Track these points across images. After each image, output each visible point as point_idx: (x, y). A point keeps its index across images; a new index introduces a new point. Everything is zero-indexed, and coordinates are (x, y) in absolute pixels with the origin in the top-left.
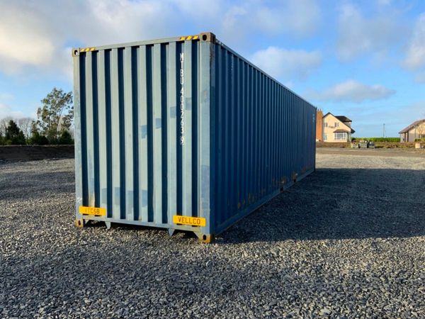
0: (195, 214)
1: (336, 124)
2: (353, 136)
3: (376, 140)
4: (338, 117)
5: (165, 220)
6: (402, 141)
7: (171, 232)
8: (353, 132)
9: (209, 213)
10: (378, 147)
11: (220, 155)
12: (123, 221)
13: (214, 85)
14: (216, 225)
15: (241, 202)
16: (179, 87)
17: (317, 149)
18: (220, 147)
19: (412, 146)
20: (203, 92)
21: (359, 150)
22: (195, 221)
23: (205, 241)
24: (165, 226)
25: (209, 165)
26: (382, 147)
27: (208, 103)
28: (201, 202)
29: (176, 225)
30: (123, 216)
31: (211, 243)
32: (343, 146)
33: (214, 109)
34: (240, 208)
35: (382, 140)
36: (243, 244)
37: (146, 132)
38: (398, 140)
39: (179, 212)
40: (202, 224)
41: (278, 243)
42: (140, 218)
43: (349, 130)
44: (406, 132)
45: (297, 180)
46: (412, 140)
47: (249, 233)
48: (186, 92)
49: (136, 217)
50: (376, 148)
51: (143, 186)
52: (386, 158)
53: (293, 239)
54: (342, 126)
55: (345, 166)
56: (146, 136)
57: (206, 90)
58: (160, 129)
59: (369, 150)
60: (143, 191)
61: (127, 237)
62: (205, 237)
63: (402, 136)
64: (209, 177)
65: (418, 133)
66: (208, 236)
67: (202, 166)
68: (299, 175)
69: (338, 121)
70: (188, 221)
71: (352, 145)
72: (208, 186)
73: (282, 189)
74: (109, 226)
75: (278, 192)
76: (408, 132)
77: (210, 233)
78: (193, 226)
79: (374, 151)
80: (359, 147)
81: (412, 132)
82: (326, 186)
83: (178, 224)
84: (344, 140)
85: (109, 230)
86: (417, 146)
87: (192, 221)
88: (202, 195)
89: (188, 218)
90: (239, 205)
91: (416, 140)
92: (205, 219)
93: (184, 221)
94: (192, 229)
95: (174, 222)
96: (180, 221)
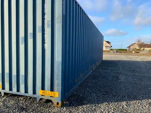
0: (52, 89)
1: (106, 44)
2: (111, 48)
3: (119, 50)
4: (107, 42)
5: (34, 92)
6: (128, 50)
7: (38, 100)
8: (111, 47)
9: (60, 90)
10: (120, 52)
11: (67, 55)
12: (11, 92)
13: (64, 13)
14: (65, 94)
15: (77, 79)
16: (43, 14)
17: (103, 53)
18: (67, 51)
19: (131, 52)
20: (58, 17)
21: (114, 53)
22: (52, 94)
23: (58, 106)
24: (35, 96)
25: (61, 61)
26: (121, 52)
27: (61, 24)
28: (56, 83)
29: (41, 96)
30: (11, 89)
31: (61, 107)
32: (108, 52)
33: (64, 28)
34: (77, 82)
35: (121, 50)
36: (80, 107)
37: (24, 41)
38: (126, 50)
39: (43, 88)
40: (56, 96)
41: (99, 105)
42: (20, 91)
43: (110, 46)
44: (129, 47)
45: (98, 65)
46: (131, 50)
47: (82, 97)
48: (48, 17)
49: (18, 90)
50: (119, 52)
51: (22, 72)
52: (126, 56)
53: (107, 102)
54: (108, 45)
55: (113, 59)
56: (24, 43)
57: (60, 16)
58: (32, 39)
59: (117, 53)
60: (22, 75)
61: (12, 102)
62: (58, 103)
63: (128, 49)
64: (61, 68)
65: (133, 47)
66: (60, 103)
67: (57, 61)
68: (98, 63)
69: (106, 43)
70: (48, 94)
71: (111, 51)
72: (60, 73)
73: (93, 70)
74: (3, 94)
75: (92, 71)
76: (130, 47)
77: (61, 101)
78: (51, 97)
79: (120, 53)
80: (114, 52)
81: (131, 47)
82: (110, 68)
83: (42, 95)
84: (108, 49)
85: (3, 97)
86: (133, 52)
87: (50, 94)
88: (57, 78)
89: (48, 92)
90: (76, 80)
91: (133, 50)
92: (58, 93)
93: (46, 94)
94: (50, 98)
95: (40, 94)
96: (43, 93)
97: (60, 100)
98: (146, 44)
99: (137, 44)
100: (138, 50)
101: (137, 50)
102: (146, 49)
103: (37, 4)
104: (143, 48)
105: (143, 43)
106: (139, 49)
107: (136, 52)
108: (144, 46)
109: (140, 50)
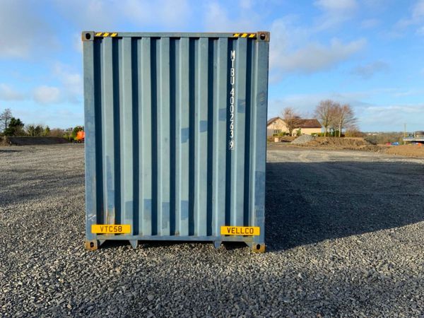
0: (246, 222)
5: (209, 232)
7: (218, 245)
9: (264, 221)
12: (155, 238)
16: (229, 87)
19: (271, 140)
20: (259, 94)
22: (248, 231)
23: (258, 251)
24: (210, 238)
25: (264, 171)
28: (254, 211)
29: (224, 237)
30: (155, 232)
31: (265, 251)
37: (188, 136)
39: (228, 223)
40: (255, 233)
46: (270, 135)
49: (172, 232)
56: (188, 140)
57: (263, 92)
58: (205, 133)
60: (182, 201)
62: (258, 247)
64: (264, 183)
65: (275, 128)
66: (263, 245)
67: (256, 172)
70: (239, 231)
74: (135, 245)
78: (244, 236)
83: (226, 235)
85: (135, 250)
86: (276, 140)
87: (243, 231)
88: (256, 203)
89: (239, 228)
91: (274, 135)
92: (259, 228)
93: (235, 231)
94: (244, 240)
95: (222, 233)
96: (229, 232)
97: (263, 240)
98: (305, 118)
99: (284, 120)
100: (287, 134)
101: (284, 134)
102: (303, 131)
103: (216, 68)
104: (298, 129)
105: (297, 117)
106: (288, 132)
107: (283, 141)
108: (299, 124)
109: (291, 135)
